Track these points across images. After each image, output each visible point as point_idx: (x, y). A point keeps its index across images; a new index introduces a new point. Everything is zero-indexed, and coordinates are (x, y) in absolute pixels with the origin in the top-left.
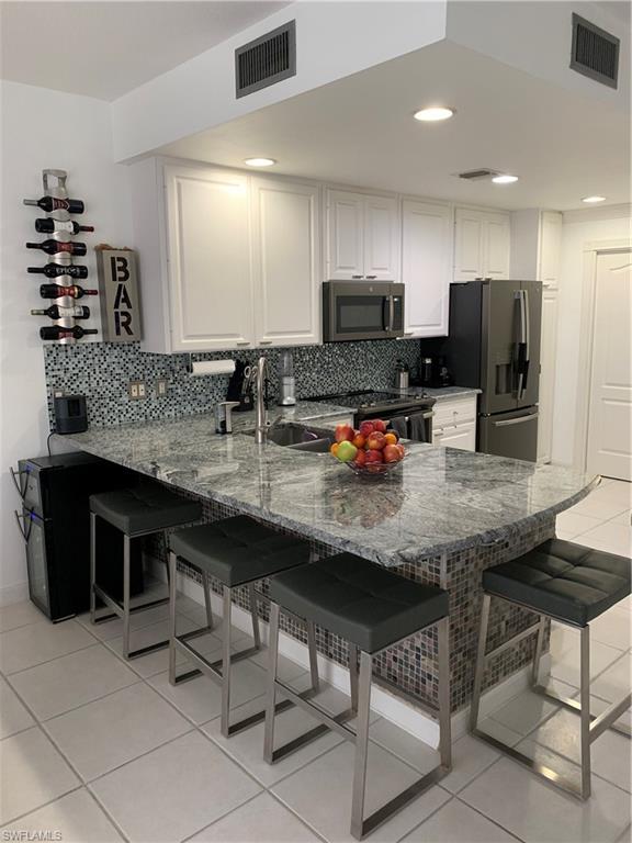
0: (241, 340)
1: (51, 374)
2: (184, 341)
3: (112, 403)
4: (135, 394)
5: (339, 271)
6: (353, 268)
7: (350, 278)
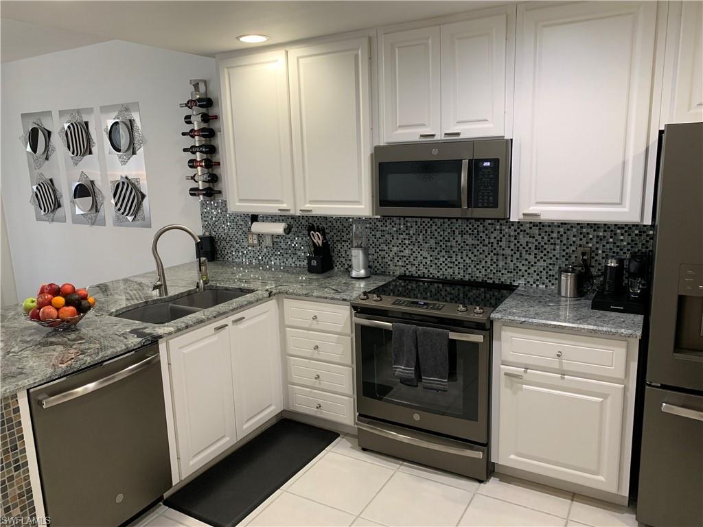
0: (284, 206)
1: (204, 219)
2: (238, 204)
3: (237, 246)
4: (251, 241)
5: (400, 131)
6: (423, 125)
7: (416, 138)
